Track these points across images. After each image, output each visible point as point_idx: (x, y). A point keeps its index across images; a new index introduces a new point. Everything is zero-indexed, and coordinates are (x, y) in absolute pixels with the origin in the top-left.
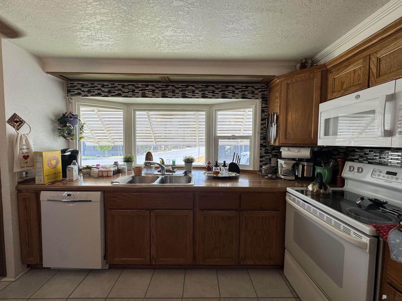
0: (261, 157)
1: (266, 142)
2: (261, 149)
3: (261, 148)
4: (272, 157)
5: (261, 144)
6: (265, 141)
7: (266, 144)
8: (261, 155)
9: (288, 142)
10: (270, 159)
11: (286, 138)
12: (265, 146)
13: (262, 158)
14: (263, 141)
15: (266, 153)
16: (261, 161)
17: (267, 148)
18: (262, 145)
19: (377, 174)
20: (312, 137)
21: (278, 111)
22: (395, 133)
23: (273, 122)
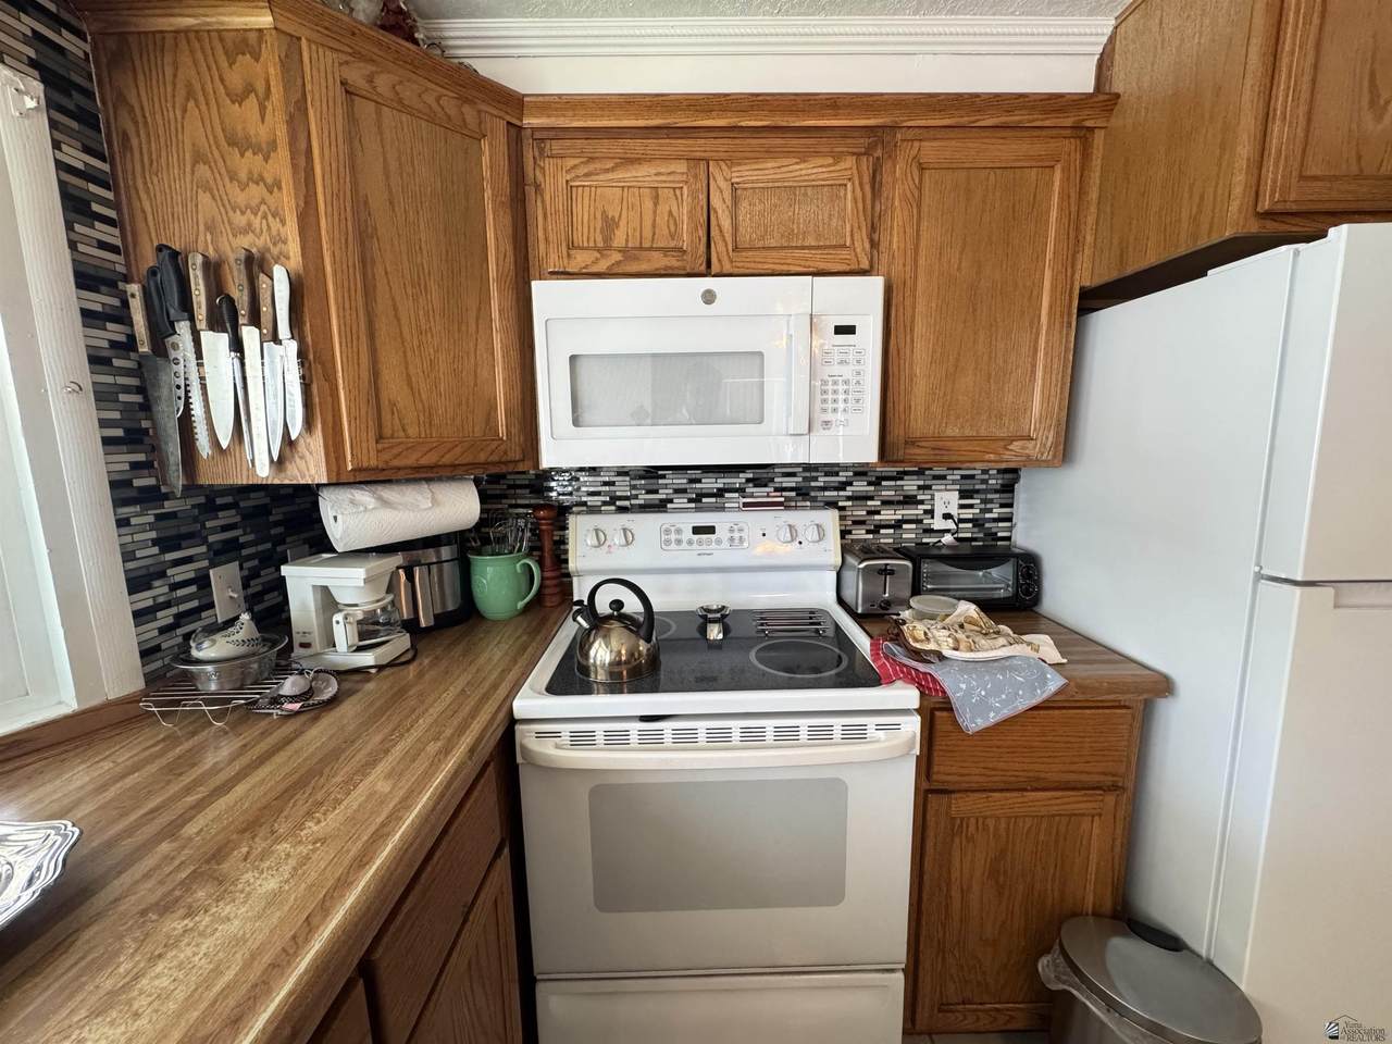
0: (136, 584)
1: (148, 465)
2: (122, 523)
3: (125, 511)
4: (213, 565)
5: (114, 485)
6: (141, 457)
7: (151, 481)
8: (131, 565)
9: (396, 456)
10: (203, 581)
11: (380, 438)
12: (152, 496)
13: (150, 588)
14: (123, 460)
15: (165, 544)
16: (140, 616)
17: (169, 506)
18: (122, 492)
19: (673, 537)
20: (502, 431)
21: (294, 248)
22: (817, 425)
23: (255, 320)
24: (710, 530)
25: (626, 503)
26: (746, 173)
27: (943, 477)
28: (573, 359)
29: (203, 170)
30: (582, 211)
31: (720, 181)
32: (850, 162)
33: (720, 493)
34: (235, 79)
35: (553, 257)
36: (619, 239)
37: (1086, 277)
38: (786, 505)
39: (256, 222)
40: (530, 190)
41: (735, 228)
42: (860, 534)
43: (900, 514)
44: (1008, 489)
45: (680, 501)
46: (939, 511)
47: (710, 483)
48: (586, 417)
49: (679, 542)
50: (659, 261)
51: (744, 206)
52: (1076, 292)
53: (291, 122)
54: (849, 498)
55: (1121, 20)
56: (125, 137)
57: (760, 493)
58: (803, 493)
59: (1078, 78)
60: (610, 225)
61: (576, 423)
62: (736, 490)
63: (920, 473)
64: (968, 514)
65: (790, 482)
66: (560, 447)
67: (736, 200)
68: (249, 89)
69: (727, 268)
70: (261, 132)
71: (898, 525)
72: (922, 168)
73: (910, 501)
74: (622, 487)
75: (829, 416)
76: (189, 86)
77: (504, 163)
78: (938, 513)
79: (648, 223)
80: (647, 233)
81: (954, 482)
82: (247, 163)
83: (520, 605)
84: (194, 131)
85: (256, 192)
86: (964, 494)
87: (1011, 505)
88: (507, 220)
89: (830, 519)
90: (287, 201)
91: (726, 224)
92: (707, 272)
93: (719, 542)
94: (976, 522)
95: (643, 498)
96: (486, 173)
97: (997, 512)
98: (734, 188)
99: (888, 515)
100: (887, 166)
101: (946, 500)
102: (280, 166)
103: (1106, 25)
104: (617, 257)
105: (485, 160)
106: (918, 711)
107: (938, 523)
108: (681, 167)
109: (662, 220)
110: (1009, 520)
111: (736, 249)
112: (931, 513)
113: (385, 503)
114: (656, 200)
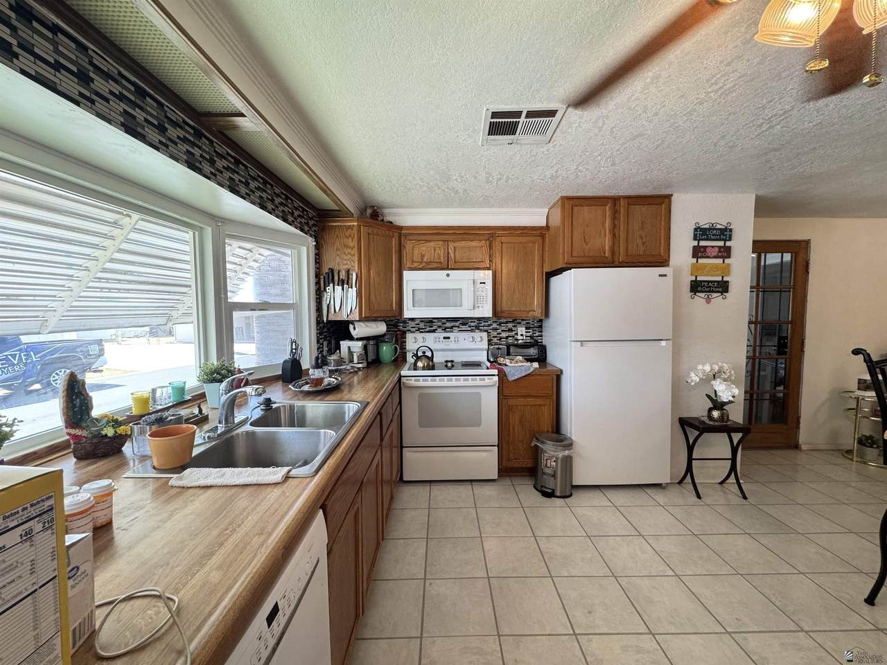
1: (320, 316)
7: (319, 319)
12: (319, 323)
15: (320, 334)
19: (437, 340)
20: (394, 308)
21: (356, 268)
22: (476, 307)
23: (348, 284)
24: (449, 338)
25: (423, 330)
26: (458, 244)
27: (520, 323)
28: (413, 290)
29: (338, 252)
30: (416, 252)
31: (451, 246)
32: (483, 242)
33: (452, 327)
34: (347, 234)
35: (408, 264)
36: (425, 260)
37: (547, 269)
38: (472, 331)
39: (349, 263)
40: (402, 248)
41: (455, 257)
42: (495, 340)
43: (508, 334)
44: (541, 327)
45: (440, 330)
46: (519, 333)
47: (448, 325)
48: (416, 305)
49: (439, 341)
50: (435, 265)
51: (457, 252)
52: (544, 273)
53: (358, 242)
54: (491, 329)
55: (549, 209)
56: (322, 245)
57: (464, 328)
58: (477, 328)
59: (542, 222)
60: (423, 256)
61: (413, 306)
62: (456, 327)
63: (513, 321)
64: (529, 334)
65: (473, 324)
66: (408, 313)
67: (455, 250)
68: (350, 236)
69: (453, 267)
70: (351, 244)
71: (507, 338)
72: (502, 243)
73: (510, 330)
74: (422, 325)
75: (479, 305)
76: (337, 236)
77: (397, 243)
78: (519, 334)
79: (433, 255)
80: (432, 258)
81: (524, 325)
82: (347, 251)
83: (393, 359)
84: (337, 244)
85: (349, 256)
86: (527, 328)
87: (542, 332)
88: (397, 255)
89: (485, 335)
90: (356, 258)
91: (453, 256)
92: (447, 268)
93: (451, 341)
94: (531, 337)
95: (428, 329)
96: (394, 246)
97: (537, 334)
98: (454, 247)
99: (504, 335)
100: (494, 242)
101: (521, 330)
102: (355, 251)
103: (546, 210)
104: (424, 264)
105: (394, 243)
106: (498, 375)
107: (519, 337)
108: (441, 243)
109: (436, 255)
110: (542, 336)
111: (455, 262)
112: (517, 334)
113: (367, 326)
114: (435, 250)
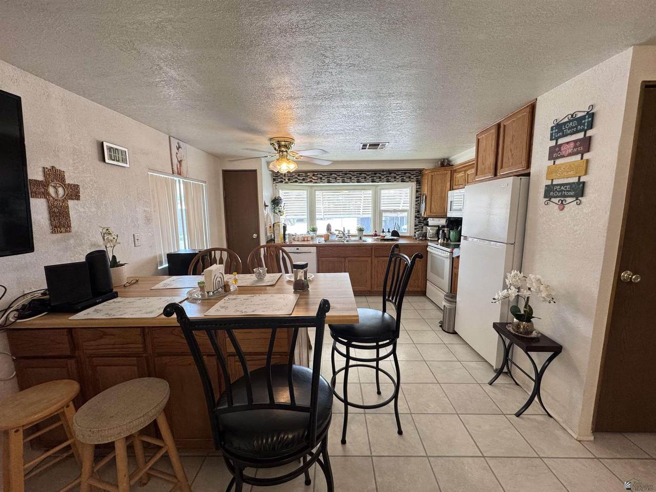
2: (415, 220)
4: (424, 226)
5: (415, 216)
7: (419, 216)
8: (415, 224)
9: (432, 214)
10: (422, 227)
11: (431, 212)
14: (417, 214)
15: (419, 222)
16: (415, 229)
17: (420, 219)
20: (446, 211)
28: (451, 202)
36: (459, 183)
50: (461, 186)
61: (450, 210)
77: (449, 176)
79: (461, 180)
88: (449, 183)
104: (458, 186)
114: (462, 177)
